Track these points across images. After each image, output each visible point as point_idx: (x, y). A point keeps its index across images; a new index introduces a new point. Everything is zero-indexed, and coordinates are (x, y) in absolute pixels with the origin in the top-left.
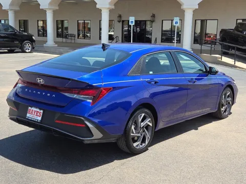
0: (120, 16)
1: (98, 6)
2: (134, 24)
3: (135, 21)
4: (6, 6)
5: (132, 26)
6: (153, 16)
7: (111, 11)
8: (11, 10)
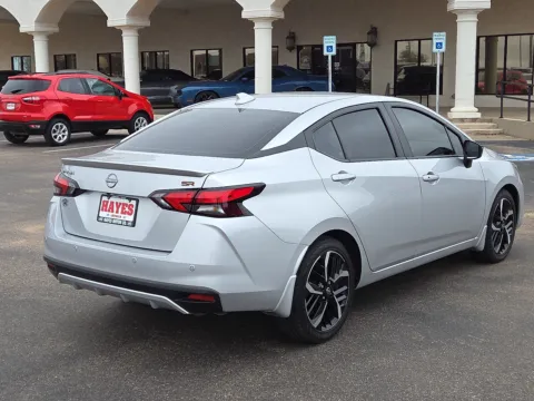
0: (292, 37)
1: (244, 15)
2: (334, 53)
3: (338, 45)
4: (27, 25)
5: (330, 58)
6: (374, 32)
7: (277, 26)
8: (39, 33)
